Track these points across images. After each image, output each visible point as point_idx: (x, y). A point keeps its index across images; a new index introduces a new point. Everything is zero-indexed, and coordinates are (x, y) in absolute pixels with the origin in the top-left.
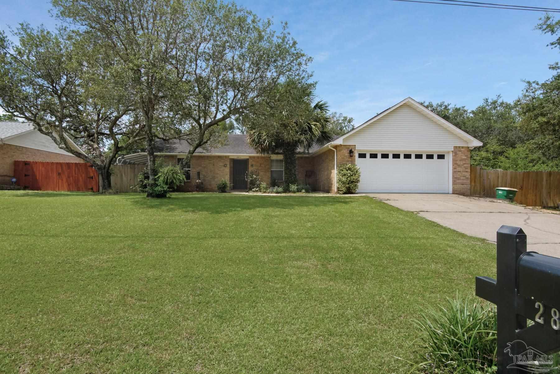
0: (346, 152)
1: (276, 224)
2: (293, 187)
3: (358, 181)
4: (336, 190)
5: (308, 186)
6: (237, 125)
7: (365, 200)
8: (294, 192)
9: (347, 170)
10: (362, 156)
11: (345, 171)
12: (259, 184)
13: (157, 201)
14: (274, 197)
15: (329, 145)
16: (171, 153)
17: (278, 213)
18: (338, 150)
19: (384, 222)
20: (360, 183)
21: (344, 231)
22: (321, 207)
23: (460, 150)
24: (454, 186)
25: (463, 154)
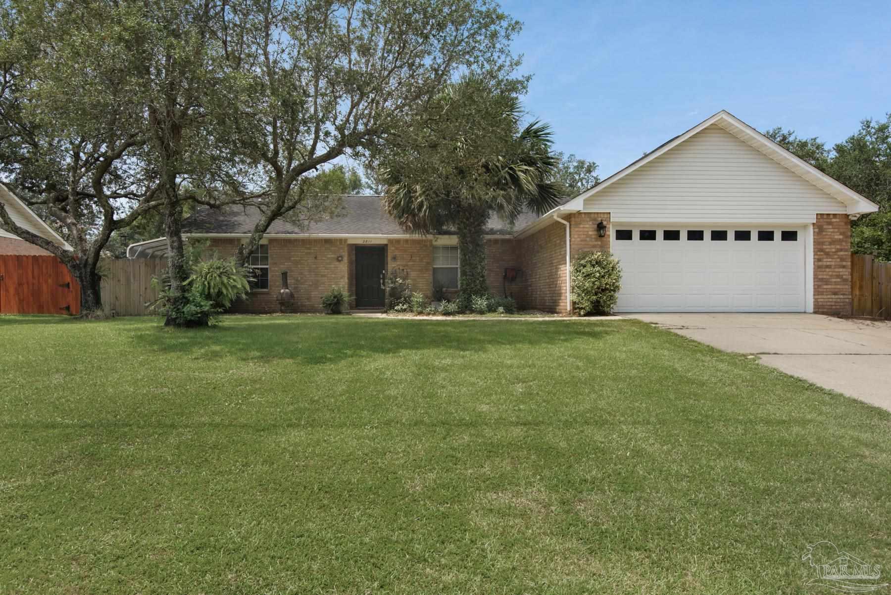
0: (589, 228)
1: (443, 387)
2: (481, 302)
3: (616, 288)
4: (569, 308)
5: (510, 298)
6: (367, 180)
7: (633, 328)
8: (482, 312)
9: (593, 266)
10: (624, 235)
11: (589, 269)
12: (410, 297)
13: (184, 336)
14: (439, 323)
15: (554, 213)
16: (228, 235)
17: (448, 361)
18: (573, 223)
19: (691, 382)
20: (621, 291)
21: (602, 404)
22: (544, 345)
23: (829, 220)
24: (817, 297)
25: (836, 230)
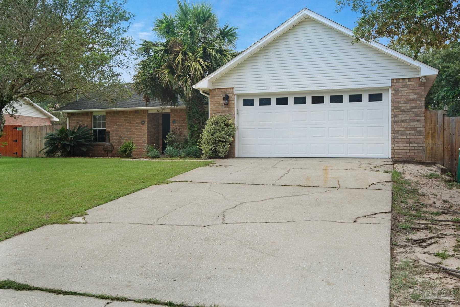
0: (220, 99)
10: (248, 102)
23: (404, 84)
24: (394, 146)
25: (411, 91)
